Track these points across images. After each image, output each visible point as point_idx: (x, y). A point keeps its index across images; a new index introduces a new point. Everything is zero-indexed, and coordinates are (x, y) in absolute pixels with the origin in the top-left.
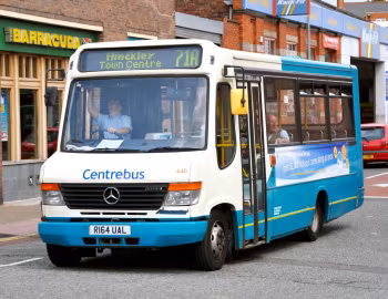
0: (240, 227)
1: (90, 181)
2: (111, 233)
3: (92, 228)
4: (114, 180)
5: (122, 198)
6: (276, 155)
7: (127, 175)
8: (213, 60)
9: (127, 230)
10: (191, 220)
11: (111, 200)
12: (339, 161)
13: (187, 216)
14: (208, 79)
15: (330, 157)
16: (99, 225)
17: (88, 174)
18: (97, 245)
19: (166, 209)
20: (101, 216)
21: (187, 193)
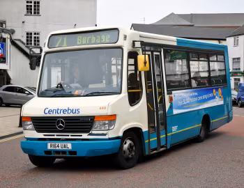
0: (147, 141)
1: (48, 115)
2: (60, 148)
3: (49, 145)
4: (62, 115)
5: (66, 126)
6: (173, 95)
7: (69, 111)
8: (125, 37)
9: (69, 146)
10: (110, 139)
11: (60, 127)
12: (216, 97)
13: (106, 137)
14: (122, 49)
15: (211, 95)
16: (53, 143)
17: (47, 111)
18: (53, 155)
19: (94, 132)
20: (55, 137)
21: (107, 122)
